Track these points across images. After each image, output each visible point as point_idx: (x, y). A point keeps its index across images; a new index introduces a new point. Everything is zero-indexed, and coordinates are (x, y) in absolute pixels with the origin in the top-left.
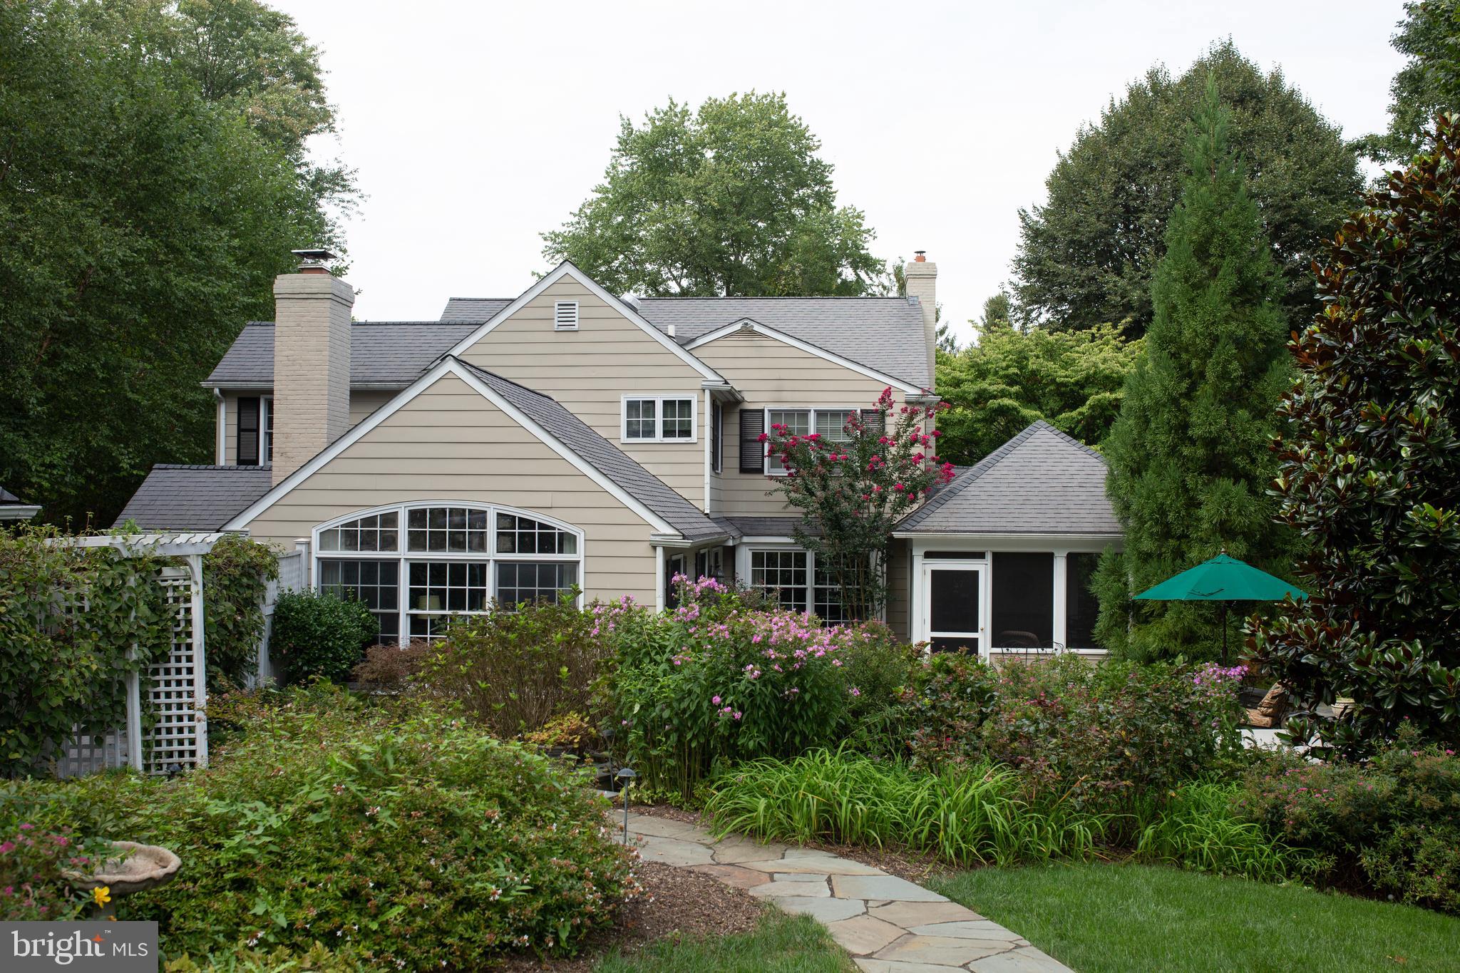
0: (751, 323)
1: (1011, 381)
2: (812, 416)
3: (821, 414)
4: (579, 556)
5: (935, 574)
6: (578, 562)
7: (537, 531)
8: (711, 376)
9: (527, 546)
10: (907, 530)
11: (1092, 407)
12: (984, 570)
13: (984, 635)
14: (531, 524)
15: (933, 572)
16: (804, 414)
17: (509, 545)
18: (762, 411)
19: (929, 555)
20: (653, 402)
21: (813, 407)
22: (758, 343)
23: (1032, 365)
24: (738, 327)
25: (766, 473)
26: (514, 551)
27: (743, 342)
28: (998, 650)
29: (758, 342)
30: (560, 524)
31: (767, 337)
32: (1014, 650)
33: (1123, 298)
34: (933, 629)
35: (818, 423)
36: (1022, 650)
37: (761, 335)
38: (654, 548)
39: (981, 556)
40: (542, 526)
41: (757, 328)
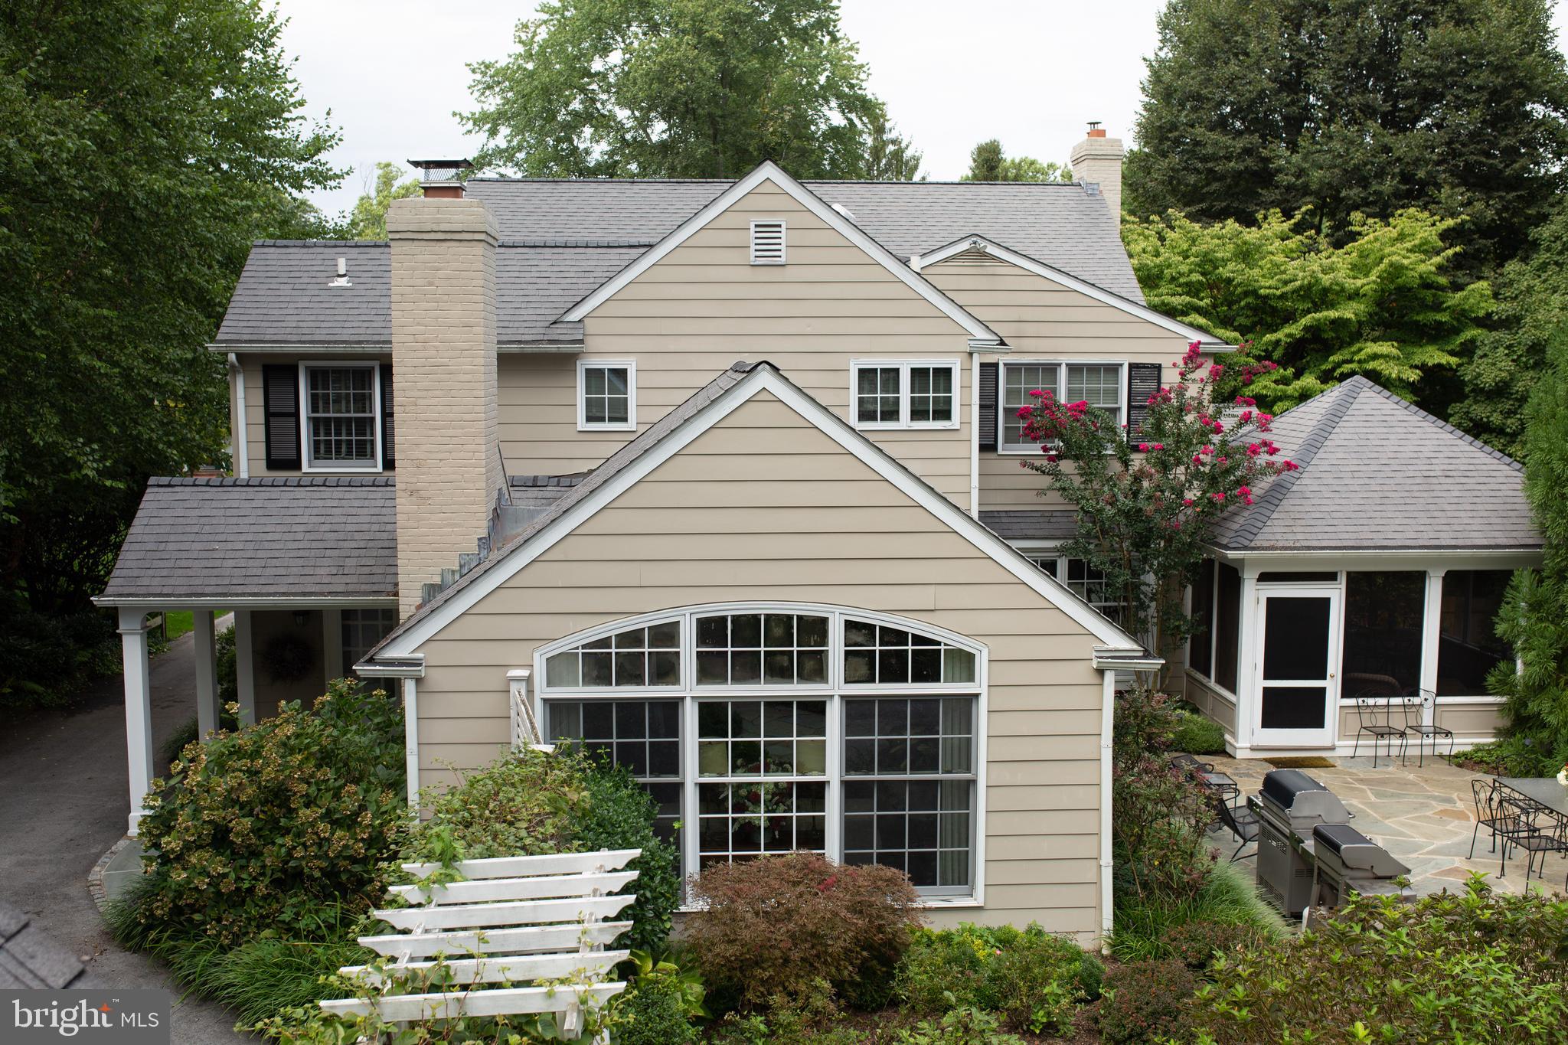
0: (979, 240)
1: (1192, 289)
2: (1063, 373)
3: (1074, 369)
4: (979, 685)
5: (1272, 603)
6: (977, 696)
7: (910, 648)
8: (980, 333)
9: (893, 670)
10: (1245, 548)
11: (1306, 329)
12: (1336, 595)
13: (1332, 684)
14: (900, 637)
15: (1269, 599)
16: (1051, 369)
17: (864, 671)
18: (996, 365)
19: (1265, 577)
20: (897, 370)
21: (1064, 360)
22: (990, 270)
23: (1224, 272)
24: (965, 246)
25: (1000, 451)
26: (872, 680)
27: (967, 268)
28: (1352, 702)
29: (990, 268)
30: (946, 634)
31: (1002, 261)
32: (1371, 701)
33: (1298, 177)
34: (1267, 677)
35: (1070, 381)
36: (1382, 701)
37: (994, 258)
38: (1101, 672)
39: (1331, 577)
40: (918, 640)
41: (991, 249)
